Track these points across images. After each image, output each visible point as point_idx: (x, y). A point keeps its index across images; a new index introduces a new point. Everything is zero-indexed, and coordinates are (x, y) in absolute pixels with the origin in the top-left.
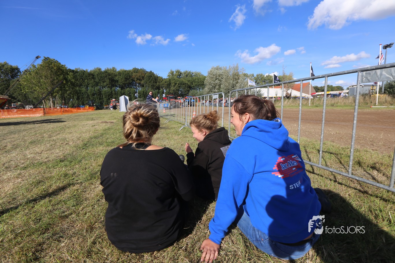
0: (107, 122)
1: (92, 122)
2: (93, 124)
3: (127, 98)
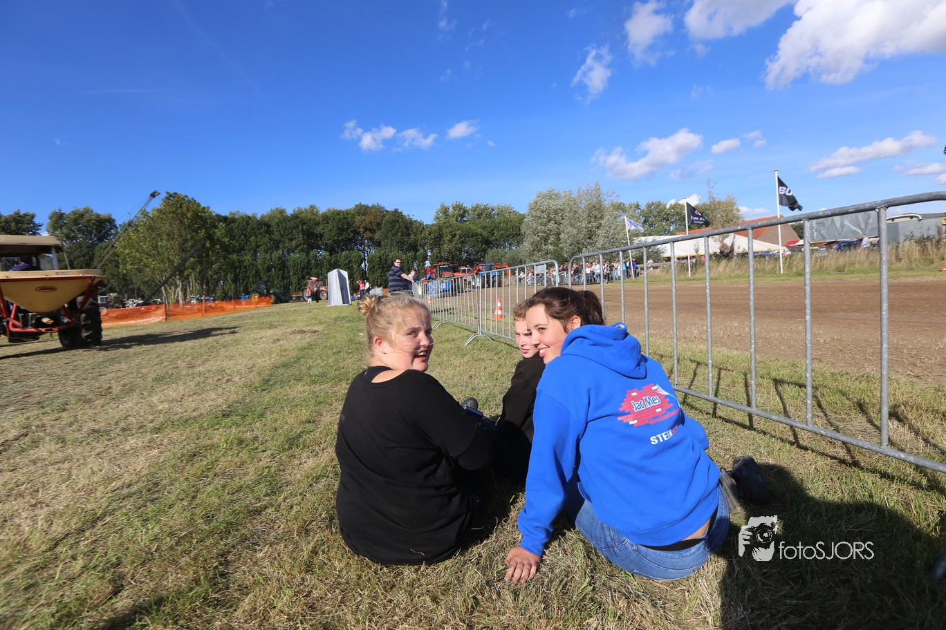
0: (305, 332)
1: (272, 331)
2: (274, 337)
3: (345, 274)
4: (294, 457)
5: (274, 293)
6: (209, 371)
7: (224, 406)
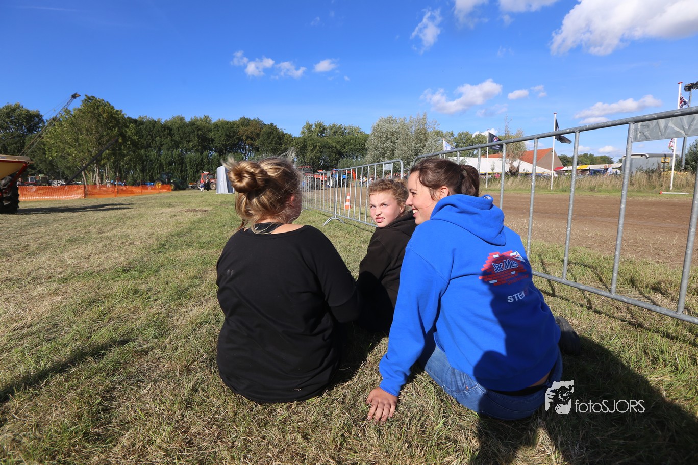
0: (197, 211)
1: (170, 209)
4: (182, 305)
5: (173, 182)
6: (115, 236)
7: (125, 263)
